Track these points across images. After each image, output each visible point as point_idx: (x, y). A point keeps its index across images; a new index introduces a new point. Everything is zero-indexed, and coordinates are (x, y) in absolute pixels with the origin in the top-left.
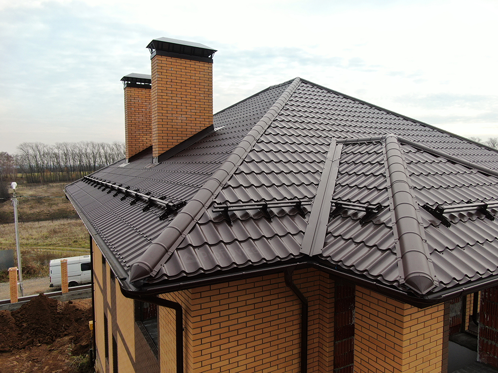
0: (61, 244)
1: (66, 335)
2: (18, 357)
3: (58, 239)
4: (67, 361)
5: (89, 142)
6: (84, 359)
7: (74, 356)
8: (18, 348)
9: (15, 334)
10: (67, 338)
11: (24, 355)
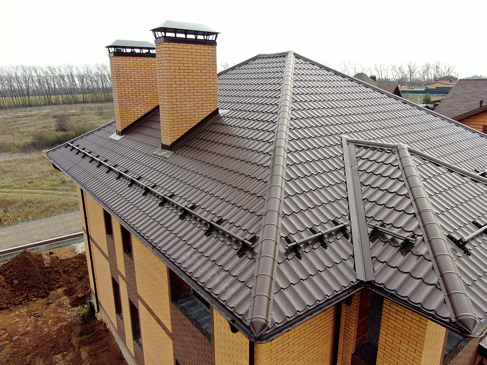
0: (16, 186)
1: (58, 287)
2: (17, 313)
3: (11, 180)
4: (68, 313)
5: (19, 66)
6: (84, 310)
7: (73, 307)
8: (15, 304)
9: (7, 292)
10: (60, 291)
11: (24, 310)
